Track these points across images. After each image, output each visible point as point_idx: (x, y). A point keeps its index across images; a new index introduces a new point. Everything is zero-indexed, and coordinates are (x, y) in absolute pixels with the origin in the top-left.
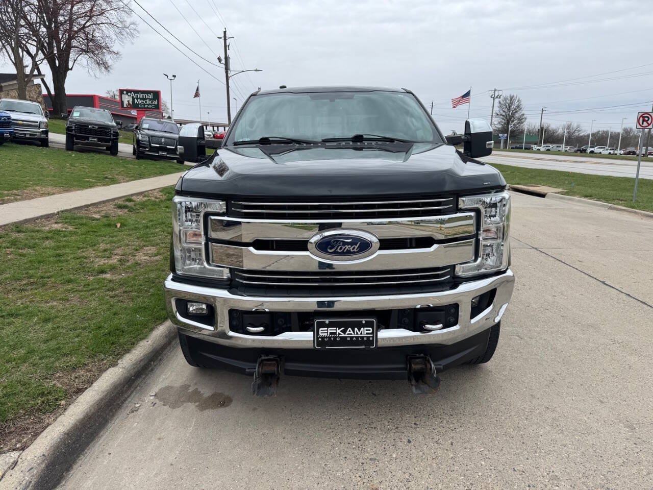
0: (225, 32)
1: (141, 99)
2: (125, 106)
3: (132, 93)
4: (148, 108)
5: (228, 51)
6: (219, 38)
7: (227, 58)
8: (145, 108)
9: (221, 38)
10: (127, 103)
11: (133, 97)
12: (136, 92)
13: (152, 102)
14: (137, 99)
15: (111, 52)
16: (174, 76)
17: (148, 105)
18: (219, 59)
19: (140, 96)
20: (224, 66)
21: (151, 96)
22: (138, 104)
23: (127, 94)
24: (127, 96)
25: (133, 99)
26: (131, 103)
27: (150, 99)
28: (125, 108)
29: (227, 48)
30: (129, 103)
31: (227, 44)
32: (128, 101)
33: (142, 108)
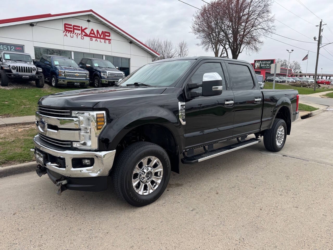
0: (321, 22)
1: (264, 64)
2: (256, 68)
3: (260, 61)
4: (267, 68)
5: (321, 32)
6: (316, 26)
7: (320, 37)
8: (266, 69)
9: (318, 26)
10: (257, 66)
11: (260, 63)
12: (262, 61)
13: (269, 65)
14: (262, 64)
15: (259, 42)
16: (292, 50)
17: (267, 67)
18: (315, 38)
19: (264, 62)
20: (317, 42)
21: (270, 62)
22: (263, 67)
23: (258, 62)
24: (257, 63)
25: (260, 64)
26: (259, 66)
27: (269, 64)
28: (256, 69)
29: (321, 31)
30: (258, 67)
31: (322, 29)
32: (258, 66)
33: (264, 69)
